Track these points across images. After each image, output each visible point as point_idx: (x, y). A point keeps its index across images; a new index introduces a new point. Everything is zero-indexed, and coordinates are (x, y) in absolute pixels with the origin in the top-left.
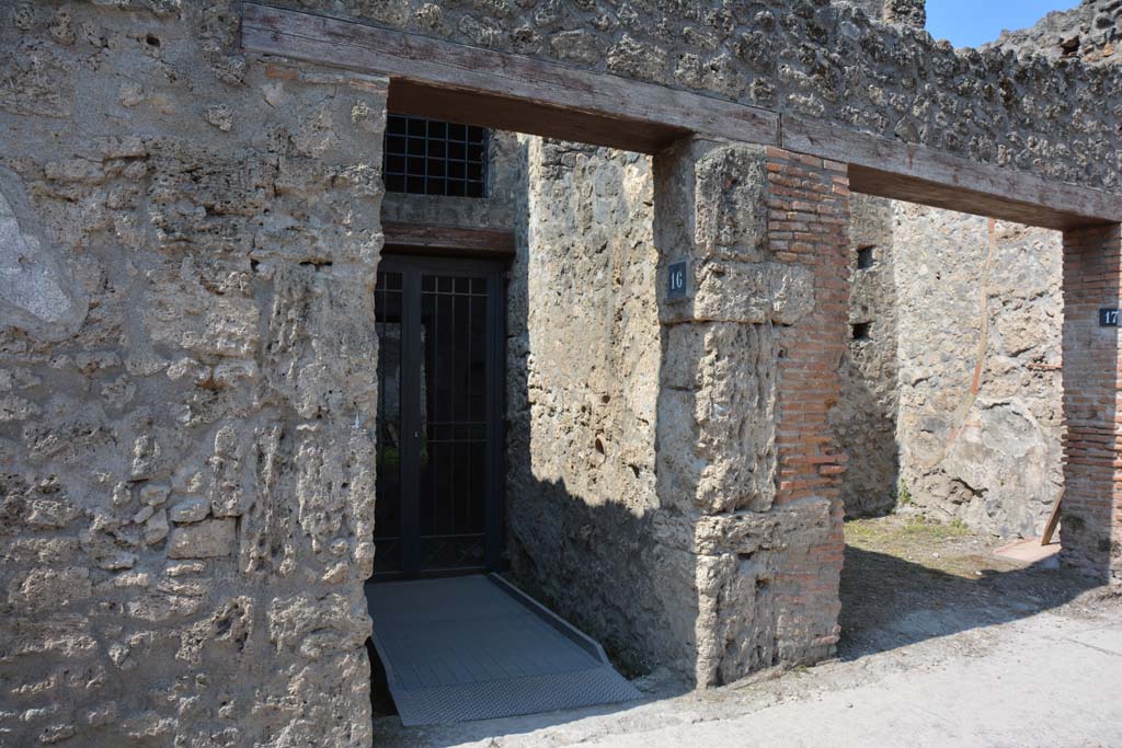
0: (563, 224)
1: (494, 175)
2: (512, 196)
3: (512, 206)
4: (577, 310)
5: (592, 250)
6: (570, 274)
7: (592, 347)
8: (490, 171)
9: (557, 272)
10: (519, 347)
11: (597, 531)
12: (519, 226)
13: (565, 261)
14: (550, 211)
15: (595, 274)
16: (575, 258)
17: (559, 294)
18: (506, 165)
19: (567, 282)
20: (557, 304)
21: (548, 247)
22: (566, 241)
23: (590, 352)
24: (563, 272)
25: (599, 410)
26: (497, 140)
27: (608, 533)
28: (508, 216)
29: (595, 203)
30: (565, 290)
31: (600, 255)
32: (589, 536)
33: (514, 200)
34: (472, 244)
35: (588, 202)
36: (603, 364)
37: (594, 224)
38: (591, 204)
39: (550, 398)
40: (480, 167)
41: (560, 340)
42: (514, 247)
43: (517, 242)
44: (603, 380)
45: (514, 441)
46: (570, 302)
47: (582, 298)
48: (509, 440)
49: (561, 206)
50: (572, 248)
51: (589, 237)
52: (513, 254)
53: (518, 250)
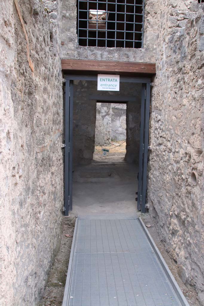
0: (179, 56)
1: (146, 38)
2: (155, 47)
3: (154, 51)
4: (185, 101)
5: (196, 67)
6: (182, 82)
7: (193, 122)
8: (145, 36)
9: (175, 81)
11: (189, 219)
12: (158, 61)
13: (179, 76)
14: (172, 51)
15: (197, 81)
16: (185, 73)
17: (176, 93)
18: (152, 32)
19: (180, 87)
20: (174, 98)
21: (171, 69)
22: (180, 65)
23: (192, 125)
24: (178, 81)
25: (195, 157)
26: (148, 20)
27: (196, 224)
28: (153, 56)
29: (198, 40)
30: (178, 91)
31: (201, 70)
32: (185, 218)
33: (155, 49)
34: (135, 70)
35: (194, 40)
36: (199, 133)
37: (198, 53)
38: (196, 41)
39: (169, 144)
40: (141, 35)
41: (175, 116)
42: (155, 71)
43: (157, 69)
44: (198, 142)
45: (152, 159)
46: (181, 97)
47: (188, 95)
48: (150, 158)
49: (178, 47)
50: (183, 68)
51: (194, 61)
52: (155, 74)
53: (157, 72)
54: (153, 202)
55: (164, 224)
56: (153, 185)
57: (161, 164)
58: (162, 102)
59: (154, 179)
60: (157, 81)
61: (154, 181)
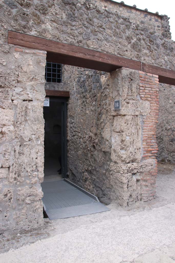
0: (83, 90)
1: (64, 77)
2: (69, 82)
3: (68, 85)
4: (87, 112)
5: (92, 96)
6: (85, 103)
7: (92, 121)
8: (63, 76)
9: (82, 102)
10: (71, 121)
11: (93, 168)
12: (71, 90)
13: (84, 99)
14: (80, 87)
15: (93, 103)
16: (87, 99)
17: (82, 108)
18: (67, 74)
19: (84, 105)
20: (82, 110)
21: (79, 96)
22: (84, 94)
23: (91, 123)
24: (83, 102)
25: (94, 137)
26: (65, 68)
27: (96, 168)
28: (68, 87)
29: (92, 85)
30: (84, 107)
31: (94, 98)
32: (91, 169)
33: (69, 83)
34: (58, 95)
35: (90, 84)
36: (95, 126)
37: (92, 90)
38: (91, 85)
39: (80, 134)
40: (60, 75)
41: (83, 119)
42: (69, 95)
43: (70, 94)
44: (95, 130)
45: (69, 145)
46: (85, 110)
47: (89, 109)
48: (68, 145)
49: (83, 85)
50: (86, 96)
51: (91, 93)
52: (69, 97)
53: (70, 96)
54: (72, 170)
55: (79, 179)
56: (71, 160)
57: (75, 146)
58: (74, 112)
59: (71, 156)
60: (70, 101)
61: (71, 157)
